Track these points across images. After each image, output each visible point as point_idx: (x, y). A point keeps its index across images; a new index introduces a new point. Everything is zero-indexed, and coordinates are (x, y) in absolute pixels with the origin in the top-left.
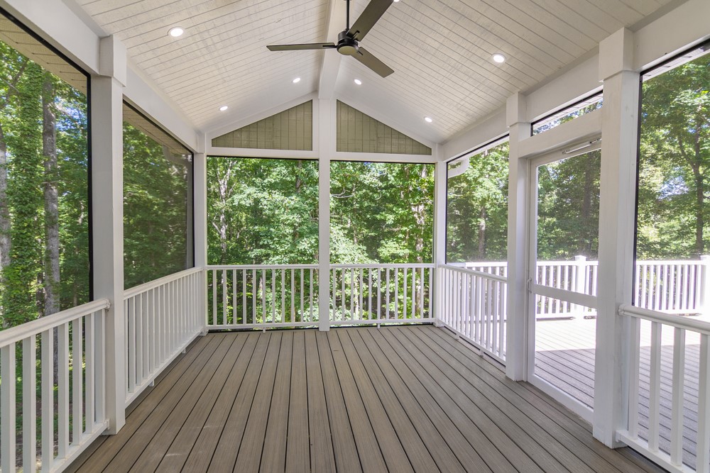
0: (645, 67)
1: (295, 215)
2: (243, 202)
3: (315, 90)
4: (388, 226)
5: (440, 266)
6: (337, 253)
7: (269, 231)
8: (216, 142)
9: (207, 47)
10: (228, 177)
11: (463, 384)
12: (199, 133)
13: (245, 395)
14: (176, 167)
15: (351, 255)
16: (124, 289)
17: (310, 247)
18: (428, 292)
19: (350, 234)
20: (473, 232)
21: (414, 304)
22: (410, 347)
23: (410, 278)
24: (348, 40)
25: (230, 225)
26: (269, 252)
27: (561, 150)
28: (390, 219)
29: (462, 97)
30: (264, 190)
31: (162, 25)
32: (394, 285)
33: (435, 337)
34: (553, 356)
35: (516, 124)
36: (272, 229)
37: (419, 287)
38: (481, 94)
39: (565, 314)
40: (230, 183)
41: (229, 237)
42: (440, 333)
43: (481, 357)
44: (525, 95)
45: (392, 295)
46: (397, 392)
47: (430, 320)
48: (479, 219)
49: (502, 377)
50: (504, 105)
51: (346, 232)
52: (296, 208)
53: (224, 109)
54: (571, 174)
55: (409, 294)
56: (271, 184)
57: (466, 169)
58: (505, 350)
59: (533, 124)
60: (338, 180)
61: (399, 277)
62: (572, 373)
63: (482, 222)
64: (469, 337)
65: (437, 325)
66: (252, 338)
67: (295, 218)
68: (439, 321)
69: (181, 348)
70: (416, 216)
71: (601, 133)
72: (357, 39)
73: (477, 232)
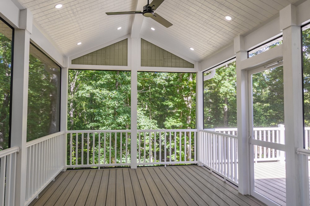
0: (303, 24)
1: (115, 102)
2: (84, 95)
3: (129, 33)
4: (170, 109)
5: (200, 131)
6: (140, 125)
7: (99, 112)
8: (74, 62)
9: (73, 13)
10: (75, 80)
11: (214, 197)
12: (65, 57)
13: (91, 203)
14: (45, 75)
15: (148, 126)
16: (27, 142)
17: (124, 121)
18: (193, 149)
19: (147, 114)
20: (220, 112)
21: (186, 155)
22: (184, 177)
23: (183, 140)
24: (148, 10)
25: (76, 109)
26: (99, 124)
27: (263, 65)
28: (171, 104)
29: (210, 37)
30: (97, 88)
31: (52, 3)
32: (174, 144)
33: (198, 172)
34: (266, 182)
35: (239, 51)
36: (101, 111)
37: (188, 146)
38: (220, 36)
39: (274, 158)
40: (77, 84)
41: (75, 116)
42: (201, 170)
43: (225, 182)
44: (244, 37)
45: (173, 150)
46: (177, 201)
47: (195, 162)
48: (223, 104)
49: (236, 193)
50: (233, 41)
51: (145, 112)
52: (116, 98)
53: (79, 44)
54: (276, 78)
55: (183, 150)
56: (101, 85)
57: (214, 75)
58: (238, 178)
59: (248, 52)
60: (140, 82)
61: (177, 139)
62: (276, 191)
63: (226, 107)
64: (217, 171)
65: (199, 165)
66: (92, 173)
67: (115, 103)
68: (200, 163)
69: (52, 178)
70: (186, 103)
71: (283, 57)
72: (153, 9)
73: (223, 112)
